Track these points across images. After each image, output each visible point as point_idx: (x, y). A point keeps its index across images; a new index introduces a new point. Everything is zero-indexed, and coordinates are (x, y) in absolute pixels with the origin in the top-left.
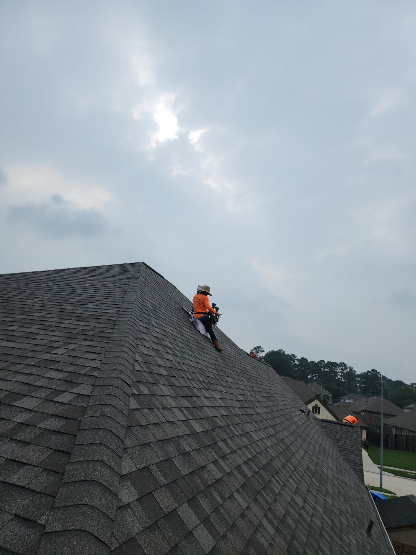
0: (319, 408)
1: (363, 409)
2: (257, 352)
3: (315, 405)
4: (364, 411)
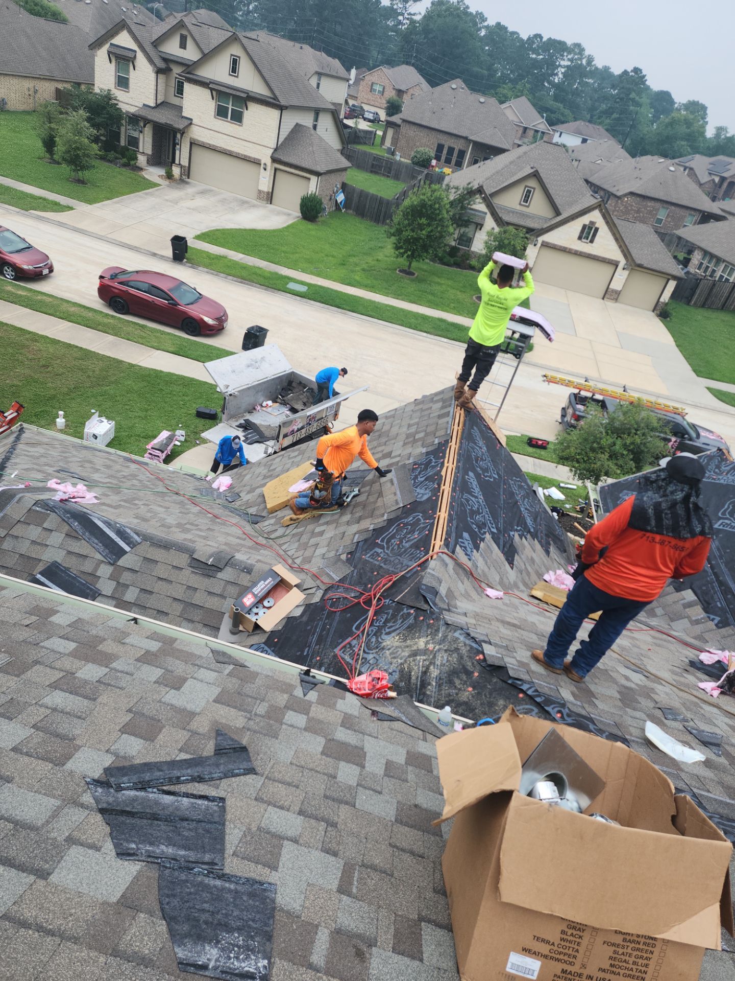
0: (597, 230)
1: (632, 190)
3: (590, 222)
4: (632, 194)
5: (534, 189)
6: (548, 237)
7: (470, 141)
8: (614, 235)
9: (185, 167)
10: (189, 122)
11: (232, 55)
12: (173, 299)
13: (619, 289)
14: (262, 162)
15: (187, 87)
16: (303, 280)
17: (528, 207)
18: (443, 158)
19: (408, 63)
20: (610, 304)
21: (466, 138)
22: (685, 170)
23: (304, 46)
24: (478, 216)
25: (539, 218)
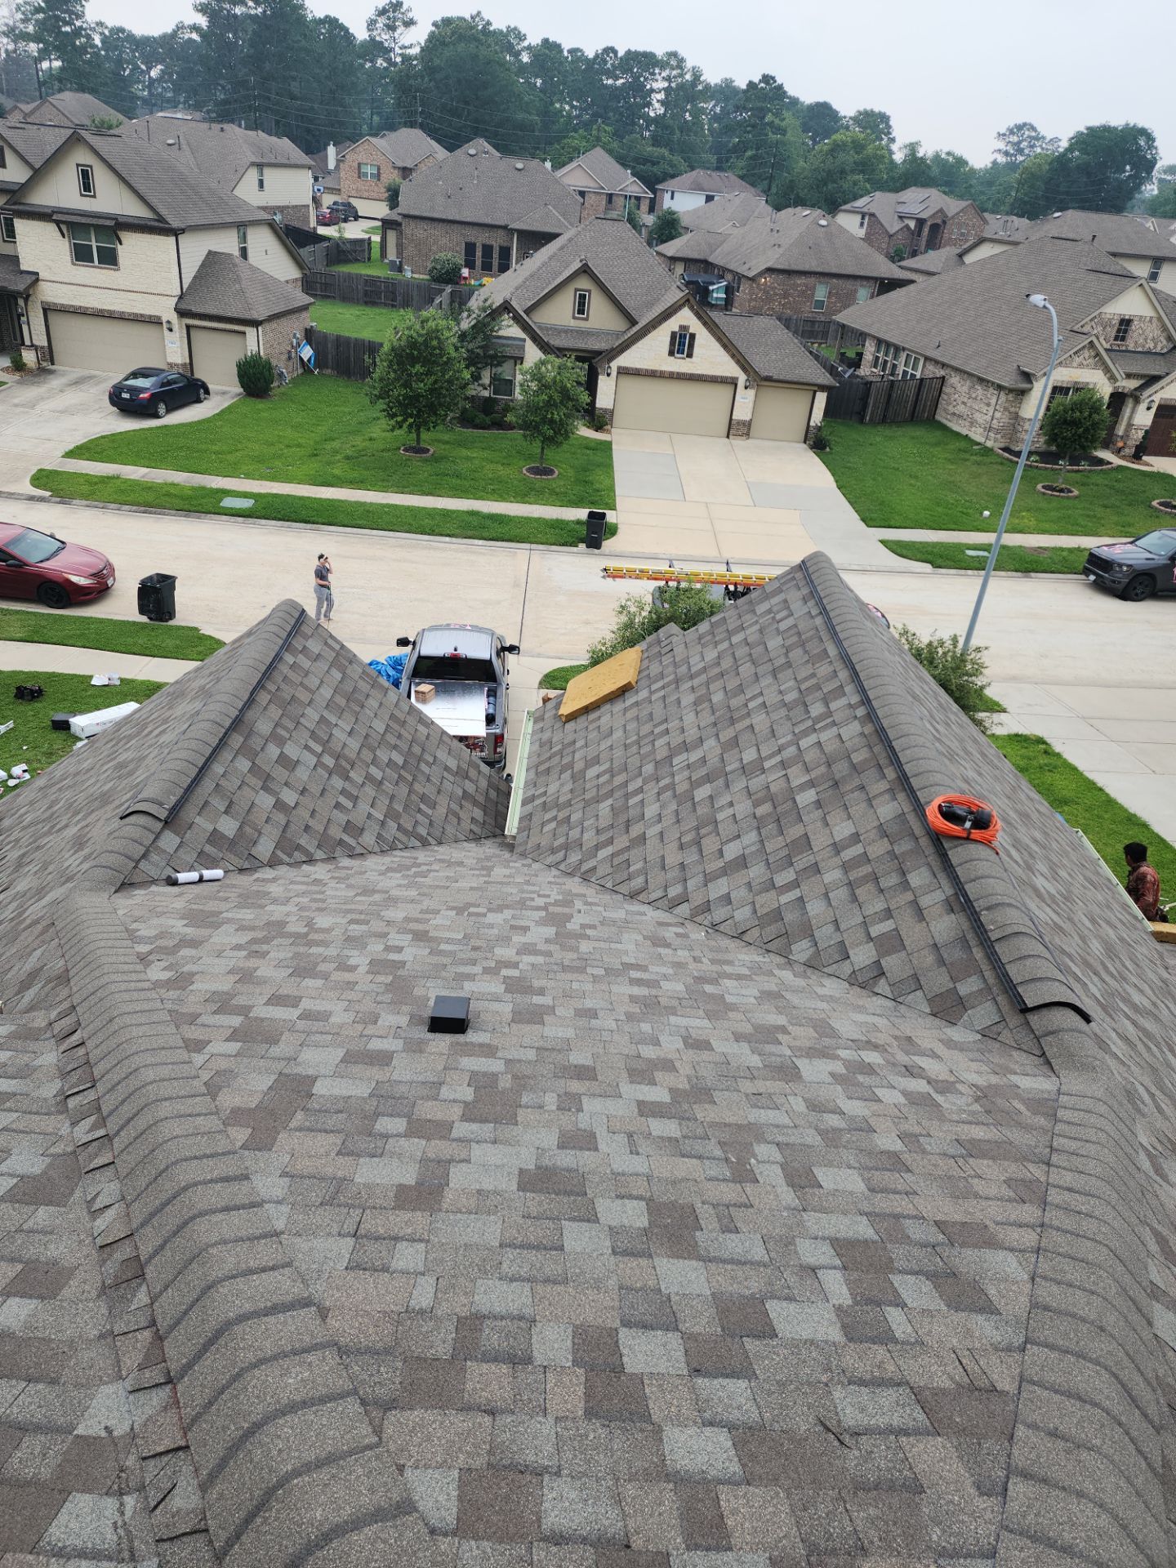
0: (693, 336)
1: (769, 265)
2: (391, 28)
3: (680, 327)
4: (770, 270)
5: (589, 291)
6: (626, 360)
7: (512, 231)
8: (719, 340)
9: (42, 347)
10: (34, 278)
11: (78, 165)
12: (14, 558)
13: (747, 418)
14: (164, 320)
15: (20, 225)
16: (248, 490)
17: (586, 319)
18: (479, 263)
19: (412, 125)
20: (738, 443)
21: (505, 227)
22: (863, 218)
23: (225, 126)
24: (508, 346)
25: (607, 333)
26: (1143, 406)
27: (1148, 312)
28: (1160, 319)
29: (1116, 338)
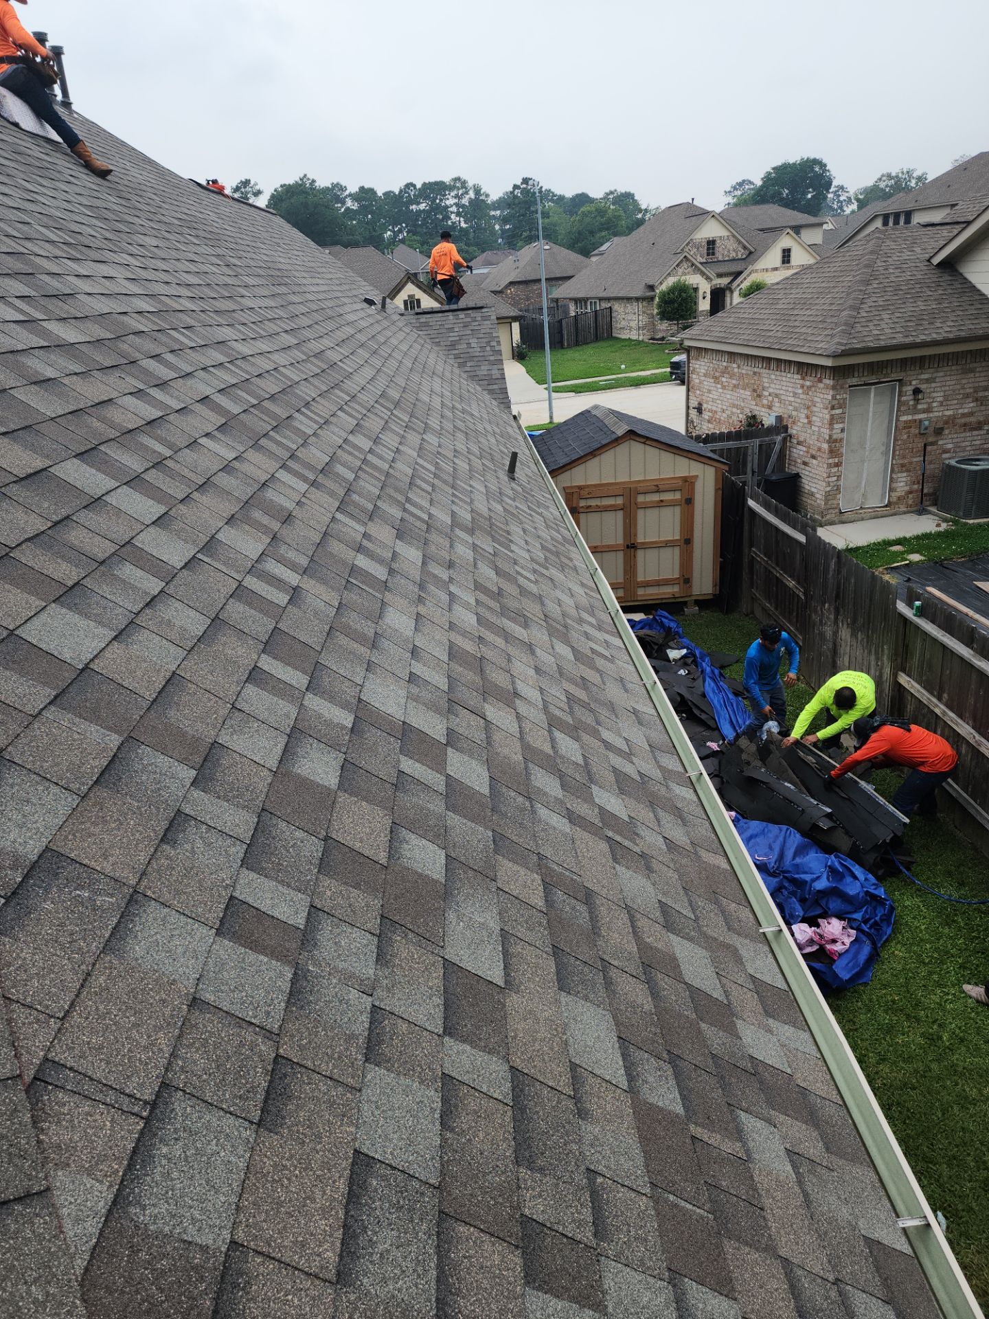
0: (418, 301)
1: (511, 280)
3: (409, 296)
4: (512, 283)
26: (736, 294)
27: (724, 233)
28: (734, 236)
29: (708, 255)
